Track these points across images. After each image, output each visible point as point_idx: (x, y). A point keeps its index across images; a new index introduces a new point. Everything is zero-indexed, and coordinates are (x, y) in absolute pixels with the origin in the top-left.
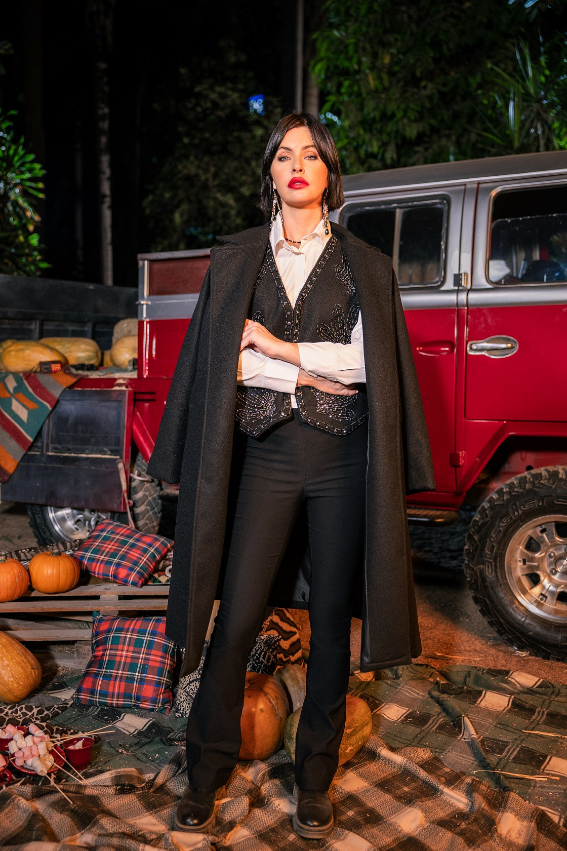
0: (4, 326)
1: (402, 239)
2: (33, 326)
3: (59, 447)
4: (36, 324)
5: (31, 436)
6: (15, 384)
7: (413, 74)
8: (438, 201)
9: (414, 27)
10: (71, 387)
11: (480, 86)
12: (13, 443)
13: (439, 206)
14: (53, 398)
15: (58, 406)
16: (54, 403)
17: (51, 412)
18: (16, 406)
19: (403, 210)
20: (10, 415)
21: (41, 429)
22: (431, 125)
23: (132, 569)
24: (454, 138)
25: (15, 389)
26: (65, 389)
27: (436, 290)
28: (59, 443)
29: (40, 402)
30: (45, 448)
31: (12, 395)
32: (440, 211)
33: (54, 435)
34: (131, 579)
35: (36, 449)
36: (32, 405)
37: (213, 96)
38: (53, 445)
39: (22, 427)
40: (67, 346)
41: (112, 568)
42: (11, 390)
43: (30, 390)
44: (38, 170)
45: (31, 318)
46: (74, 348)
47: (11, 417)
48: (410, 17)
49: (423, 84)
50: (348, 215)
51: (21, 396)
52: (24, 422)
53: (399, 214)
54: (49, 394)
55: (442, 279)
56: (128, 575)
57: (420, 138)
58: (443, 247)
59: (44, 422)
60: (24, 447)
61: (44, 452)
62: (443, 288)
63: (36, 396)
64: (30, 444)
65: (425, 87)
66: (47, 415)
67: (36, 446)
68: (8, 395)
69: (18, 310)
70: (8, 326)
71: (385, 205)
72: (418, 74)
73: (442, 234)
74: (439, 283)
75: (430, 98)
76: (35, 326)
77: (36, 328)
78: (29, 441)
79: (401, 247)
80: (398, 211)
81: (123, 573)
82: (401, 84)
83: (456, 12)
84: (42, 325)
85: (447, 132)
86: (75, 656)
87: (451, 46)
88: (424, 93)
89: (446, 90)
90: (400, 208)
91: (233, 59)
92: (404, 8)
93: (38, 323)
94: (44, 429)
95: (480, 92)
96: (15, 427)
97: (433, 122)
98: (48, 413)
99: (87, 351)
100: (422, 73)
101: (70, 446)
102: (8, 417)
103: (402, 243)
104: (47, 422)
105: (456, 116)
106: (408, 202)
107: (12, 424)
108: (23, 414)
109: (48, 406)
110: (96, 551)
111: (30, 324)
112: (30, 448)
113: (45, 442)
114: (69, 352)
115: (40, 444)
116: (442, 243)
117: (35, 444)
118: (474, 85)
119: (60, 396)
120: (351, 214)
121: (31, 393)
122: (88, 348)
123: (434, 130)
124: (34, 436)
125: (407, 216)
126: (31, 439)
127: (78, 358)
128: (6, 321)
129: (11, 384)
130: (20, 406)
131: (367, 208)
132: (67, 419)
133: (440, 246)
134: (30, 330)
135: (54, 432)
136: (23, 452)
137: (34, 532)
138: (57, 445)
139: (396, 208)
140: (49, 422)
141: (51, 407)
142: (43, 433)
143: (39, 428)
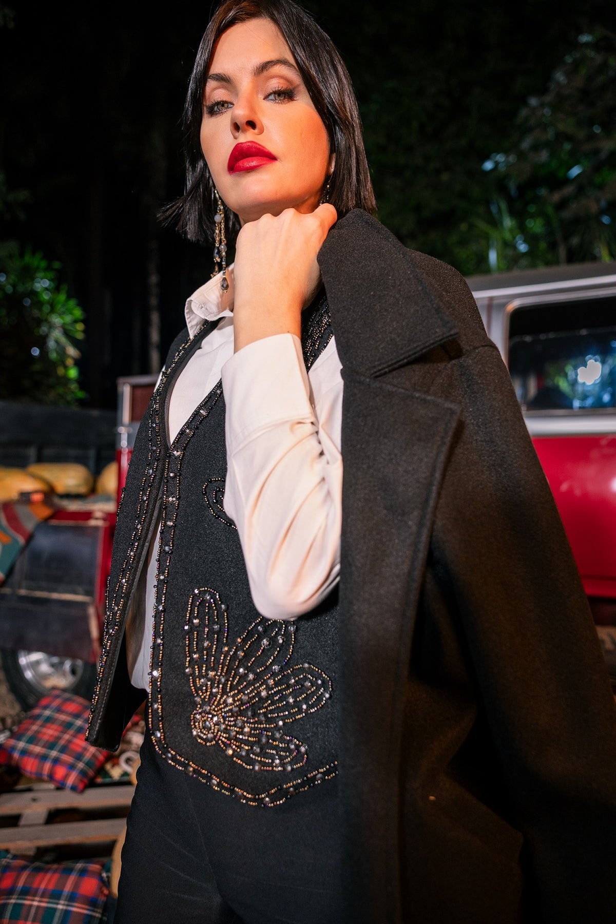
2: (29, 452)
3: (33, 584)
4: (32, 450)
10: (47, 519)
14: (27, 531)
15: (32, 540)
17: (25, 546)
23: (72, 767)
26: (40, 522)
28: (33, 579)
29: (12, 535)
30: (17, 586)
33: (28, 571)
34: (70, 782)
36: (6, 540)
38: (26, 582)
40: (57, 473)
41: (47, 766)
43: (5, 521)
44: (78, 313)
45: (27, 444)
46: (63, 475)
54: (22, 527)
56: (66, 777)
59: (17, 559)
61: (16, 590)
63: (9, 528)
64: (2, 582)
66: (19, 550)
69: (11, 435)
81: (60, 772)
93: (35, 449)
94: (16, 565)
98: (21, 548)
99: (76, 478)
101: (42, 583)
109: (22, 539)
110: (33, 740)
111: (26, 450)
112: (1, 587)
113: (18, 578)
114: (58, 479)
117: (6, 582)
119: (34, 529)
121: (4, 524)
122: (78, 475)
124: (6, 572)
126: (3, 577)
127: (67, 486)
132: (41, 554)
134: (27, 455)
135: (28, 568)
138: (30, 582)
140: (22, 557)
141: (25, 542)
142: (17, 570)
143: (11, 565)
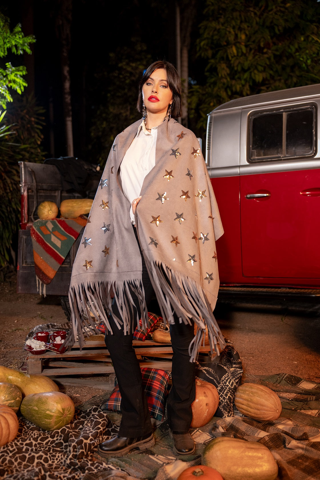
0: (41, 194)
1: (287, 130)
2: (56, 194)
4: (58, 192)
5: (63, 256)
6: (53, 226)
7: (259, 46)
8: (309, 106)
9: (258, 19)
11: (297, 51)
12: (53, 261)
13: (310, 109)
14: (77, 233)
15: (79, 238)
16: (77, 236)
17: (76, 241)
18: (53, 239)
19: (287, 113)
20: (50, 244)
21: (70, 251)
22: (271, 75)
24: (283, 81)
25: (53, 229)
27: (311, 158)
29: (68, 236)
31: (51, 233)
32: (311, 113)
35: (66, 264)
36: (62, 238)
37: (129, 69)
39: (58, 251)
40: (80, 203)
42: (51, 230)
43: (62, 229)
45: (55, 190)
46: (84, 205)
47: (51, 245)
48: (255, 14)
49: (265, 50)
50: (253, 117)
51: (56, 233)
52: (59, 248)
53: (285, 115)
54: (73, 231)
55: (314, 152)
57: (264, 82)
58: (314, 133)
59: (71, 248)
60: (59, 262)
62: (315, 157)
63: (66, 232)
64: (63, 261)
65: (266, 53)
66: (73, 243)
67: (66, 262)
68: (49, 233)
69: (49, 184)
70: (43, 194)
71: (276, 111)
72: (262, 45)
73: (313, 125)
74: (313, 154)
75: (269, 59)
76: (57, 194)
77: (58, 195)
78: (63, 259)
79: (288, 135)
80: (284, 113)
82: (253, 51)
83: (282, 9)
84: (61, 193)
85: (279, 78)
86: (110, 382)
87: (280, 28)
88: (266, 56)
89: (278, 53)
90: (285, 112)
91: (139, 48)
92: (251, 9)
93: (59, 192)
94: (71, 251)
95: (297, 54)
96: (54, 251)
97: (271, 72)
98: (74, 241)
100: (264, 45)
102: (50, 245)
103: (288, 132)
104: (73, 247)
105: (284, 68)
106: (290, 108)
107: (52, 249)
108: (58, 243)
109: (73, 238)
111: (55, 193)
112: (63, 263)
114: (81, 207)
115: (68, 261)
116: (313, 131)
117: (65, 261)
118: (294, 50)
119: (81, 231)
120: (255, 117)
121: (62, 231)
123: (272, 77)
124: (66, 256)
125: (289, 117)
126: (64, 258)
127: (86, 210)
128: (42, 191)
129: (50, 226)
130: (56, 239)
131: (265, 113)
133: (312, 133)
134: (55, 196)
136: (59, 265)
137: (65, 313)
139: (283, 112)
140: (74, 247)
141: (75, 238)
142: (70, 254)
143: (68, 251)
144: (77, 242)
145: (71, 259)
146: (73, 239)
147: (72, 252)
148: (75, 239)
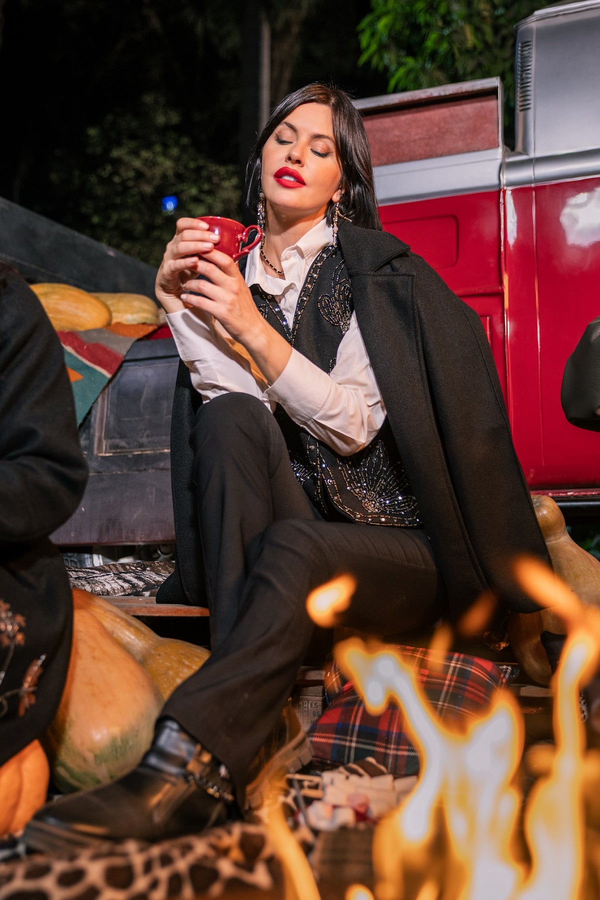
3: (123, 443)
14: (115, 357)
15: (121, 373)
16: (115, 366)
17: (110, 381)
21: (89, 413)
26: (139, 340)
28: (122, 436)
29: (88, 368)
30: (96, 446)
33: (112, 423)
38: (110, 441)
54: (106, 352)
59: (96, 401)
61: (95, 452)
63: (80, 358)
66: (102, 387)
94: (93, 412)
98: (105, 383)
99: (144, 311)
101: (144, 440)
104: (100, 400)
109: (105, 371)
113: (97, 434)
119: (128, 353)
122: (145, 306)
132: (139, 393)
135: (112, 419)
138: (117, 441)
140: (103, 400)
141: (109, 372)
142: (93, 419)
143: (86, 411)
144: (113, 388)
145: (94, 435)
146: (104, 376)
147: (98, 415)
148: (109, 376)
